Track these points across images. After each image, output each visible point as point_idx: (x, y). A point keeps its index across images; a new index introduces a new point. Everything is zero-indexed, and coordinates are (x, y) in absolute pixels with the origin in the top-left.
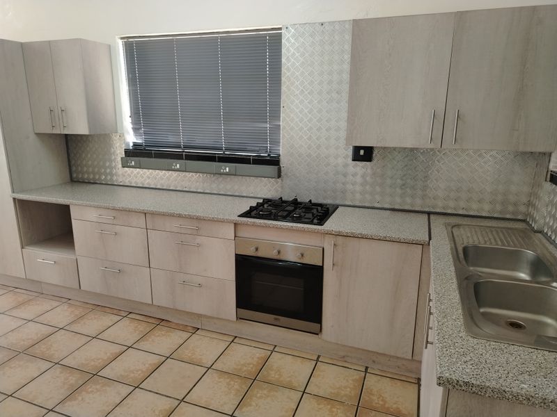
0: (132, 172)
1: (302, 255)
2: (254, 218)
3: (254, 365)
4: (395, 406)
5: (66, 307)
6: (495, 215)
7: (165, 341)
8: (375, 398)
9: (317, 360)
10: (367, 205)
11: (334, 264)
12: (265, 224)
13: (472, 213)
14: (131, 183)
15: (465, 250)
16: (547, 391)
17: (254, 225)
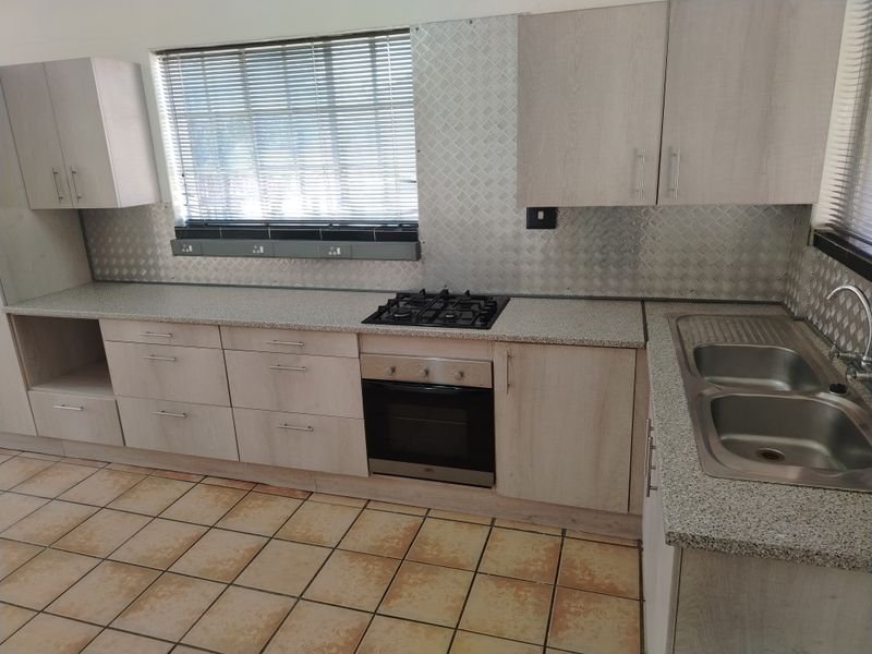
0: (190, 262)
1: (462, 374)
2: (386, 323)
3: (399, 538)
4: (607, 581)
5: (104, 475)
6: (739, 298)
7: (263, 515)
8: (578, 572)
9: (492, 525)
10: (551, 293)
11: (508, 385)
12: (404, 331)
13: (705, 297)
14: (189, 279)
15: (697, 352)
16: (811, 540)
17: (387, 335)
